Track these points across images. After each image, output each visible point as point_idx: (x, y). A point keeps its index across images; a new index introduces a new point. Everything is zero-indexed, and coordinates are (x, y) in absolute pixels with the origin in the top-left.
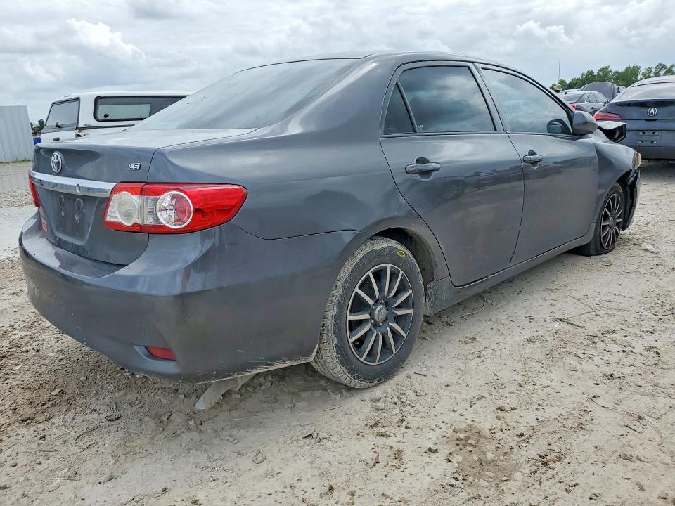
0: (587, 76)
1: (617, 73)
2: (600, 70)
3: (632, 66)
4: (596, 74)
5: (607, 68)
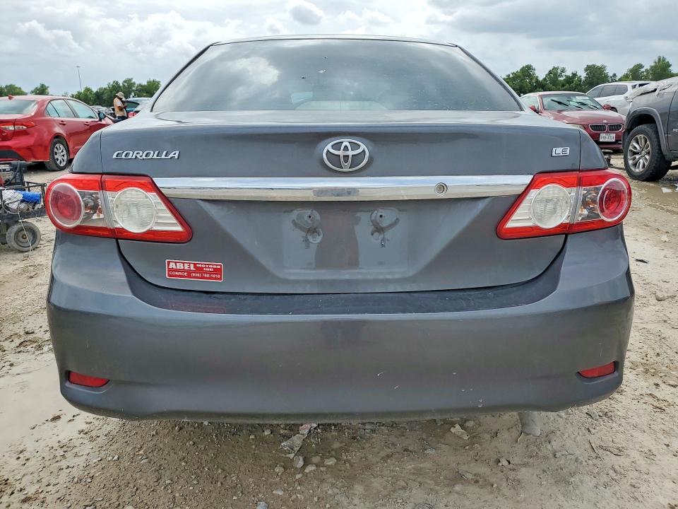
0: (113, 86)
1: (140, 85)
2: (125, 82)
3: (152, 80)
4: (121, 85)
5: (130, 80)
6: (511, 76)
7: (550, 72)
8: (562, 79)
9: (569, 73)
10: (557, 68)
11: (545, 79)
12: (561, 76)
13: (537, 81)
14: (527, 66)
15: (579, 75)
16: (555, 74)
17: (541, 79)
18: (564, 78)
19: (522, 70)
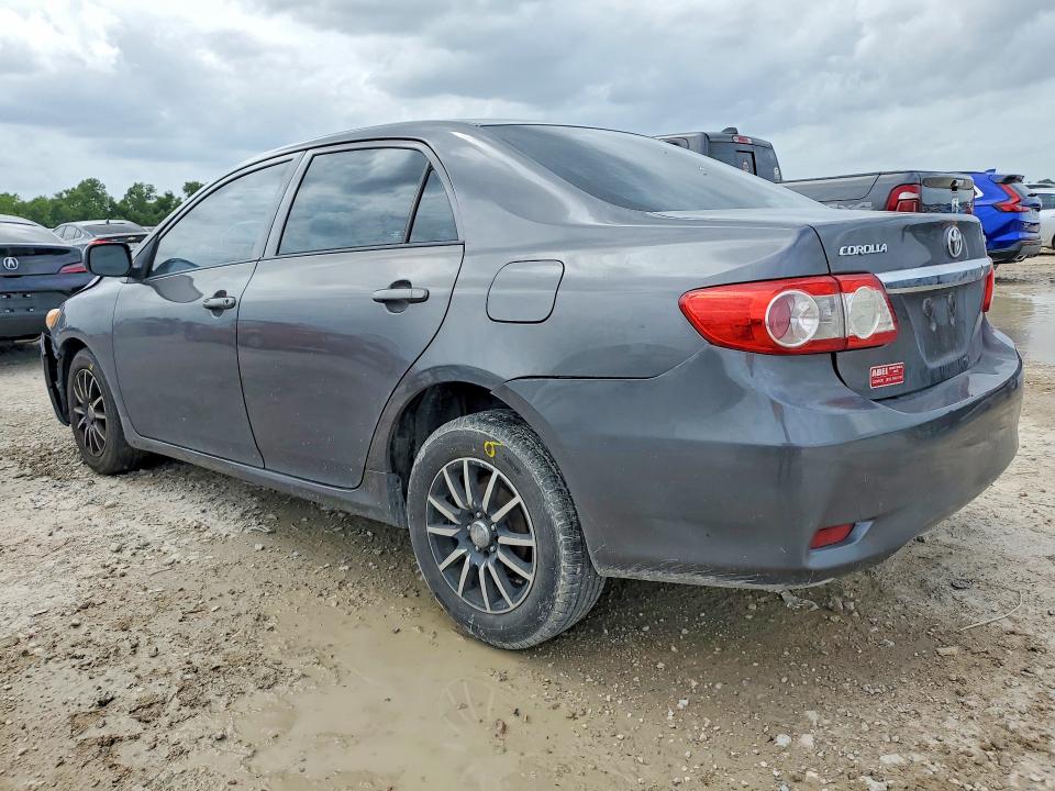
6: (65, 195)
7: (131, 192)
8: (152, 202)
9: (161, 194)
10: (141, 186)
11: (124, 202)
12: (149, 198)
13: (113, 205)
14: (89, 181)
15: (176, 197)
16: (140, 195)
17: (117, 200)
18: (156, 200)
19: (82, 185)
